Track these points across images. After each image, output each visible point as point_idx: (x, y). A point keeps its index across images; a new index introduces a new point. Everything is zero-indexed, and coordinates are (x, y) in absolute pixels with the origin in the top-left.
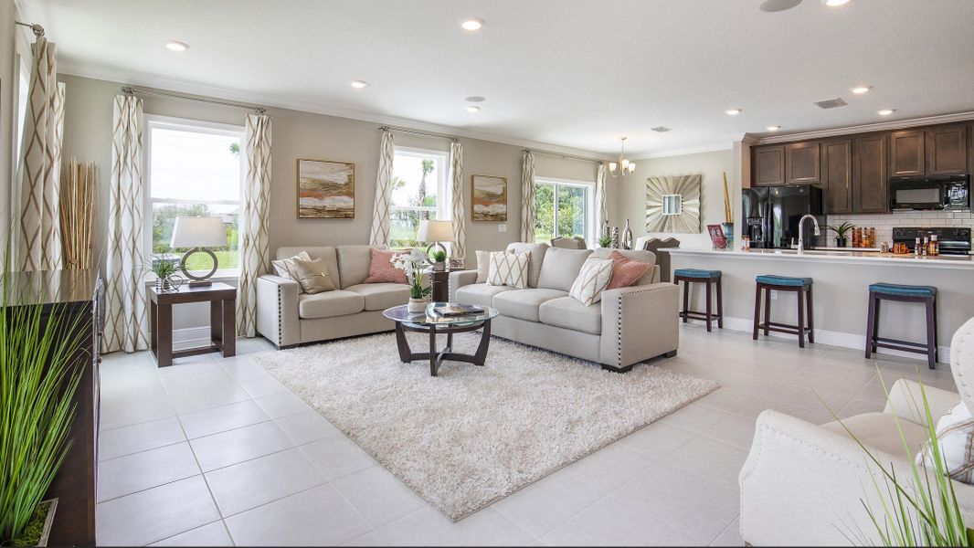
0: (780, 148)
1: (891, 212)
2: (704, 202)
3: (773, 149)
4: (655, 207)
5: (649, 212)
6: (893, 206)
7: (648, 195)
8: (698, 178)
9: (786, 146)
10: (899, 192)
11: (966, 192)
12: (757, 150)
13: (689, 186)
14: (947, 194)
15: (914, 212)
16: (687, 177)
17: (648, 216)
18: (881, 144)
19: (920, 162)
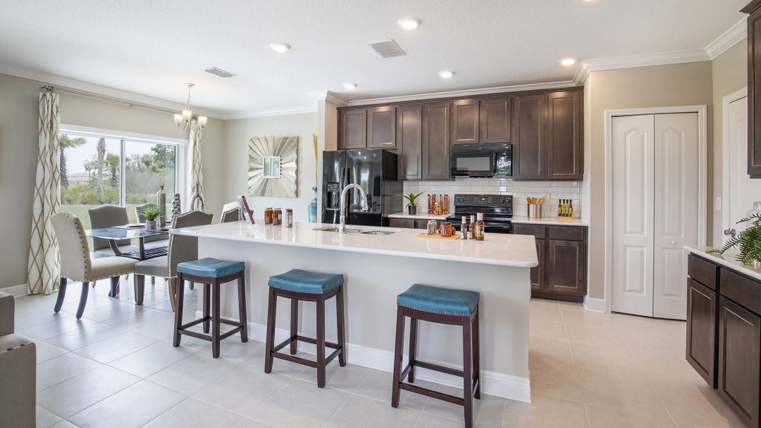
0: (364, 111)
1: (453, 179)
2: (301, 166)
3: (358, 111)
4: (257, 169)
5: (251, 174)
6: (455, 173)
7: (250, 156)
8: (295, 140)
9: (368, 109)
10: (459, 160)
11: (510, 162)
12: (344, 112)
13: (287, 146)
14: (496, 163)
15: (471, 179)
16: (285, 139)
17: (250, 179)
18: (446, 110)
19: (475, 132)
